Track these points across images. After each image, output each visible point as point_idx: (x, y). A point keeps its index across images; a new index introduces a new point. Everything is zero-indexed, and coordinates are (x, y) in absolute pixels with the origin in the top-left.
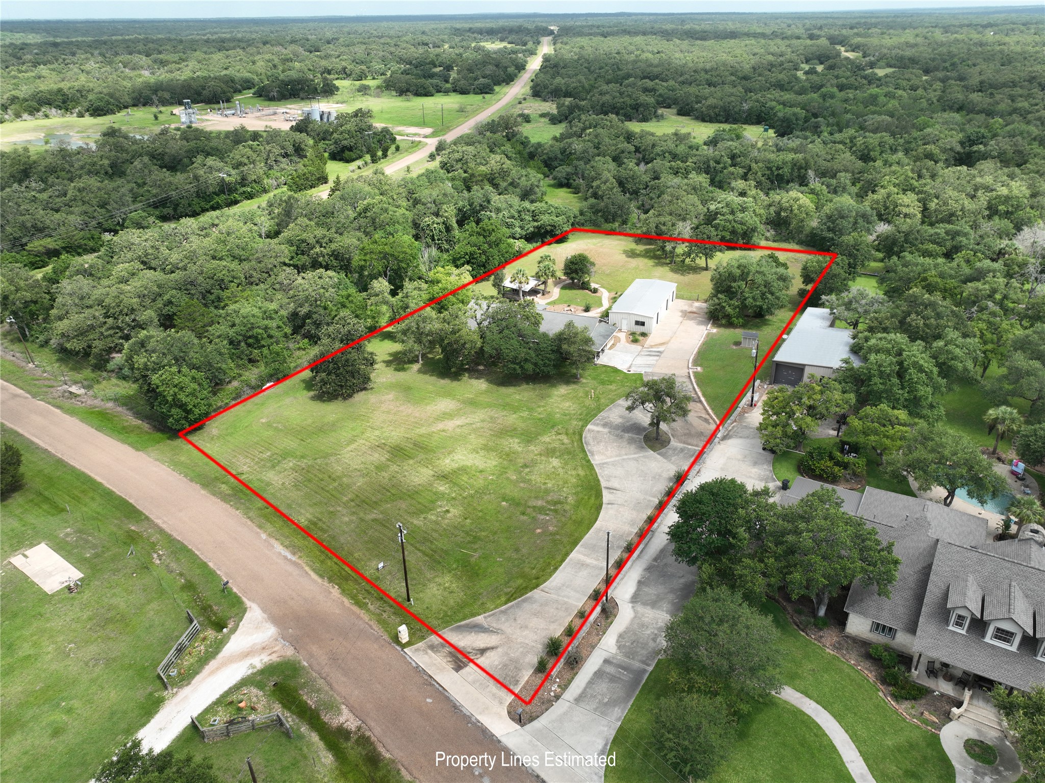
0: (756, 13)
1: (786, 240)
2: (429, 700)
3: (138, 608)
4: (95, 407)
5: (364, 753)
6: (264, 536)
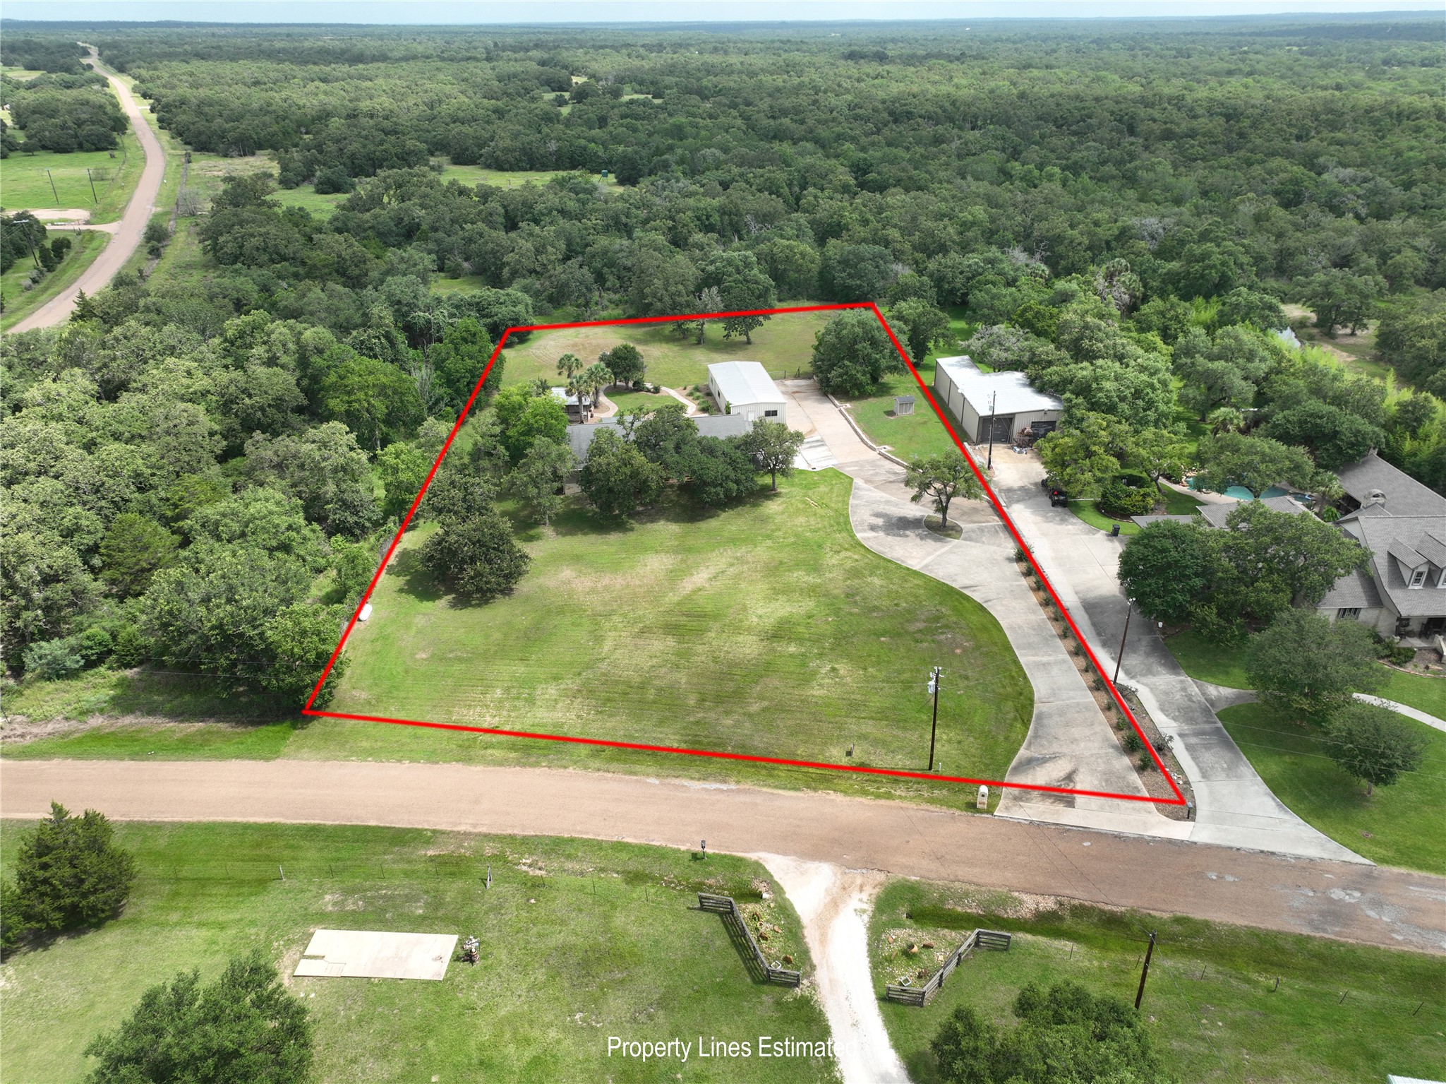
0: (387, 26)
1: (794, 298)
2: (1087, 844)
3: (605, 932)
4: (72, 733)
5: (1096, 920)
6: (653, 780)
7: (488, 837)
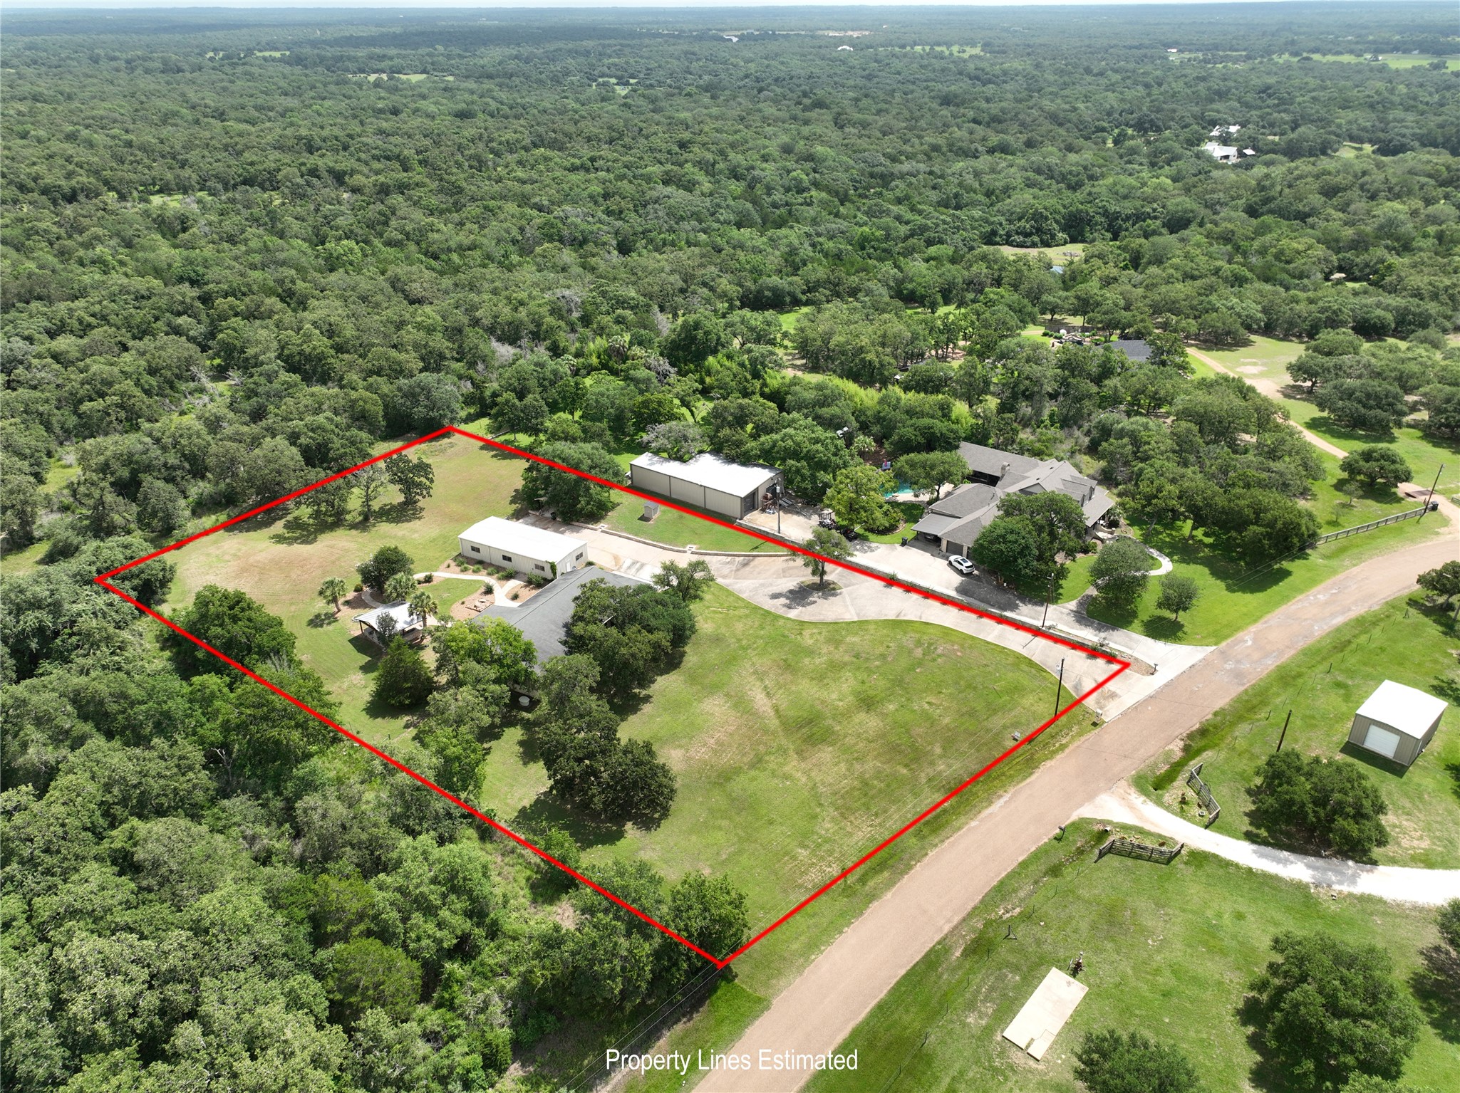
6: (973, 824)
7: (970, 916)
